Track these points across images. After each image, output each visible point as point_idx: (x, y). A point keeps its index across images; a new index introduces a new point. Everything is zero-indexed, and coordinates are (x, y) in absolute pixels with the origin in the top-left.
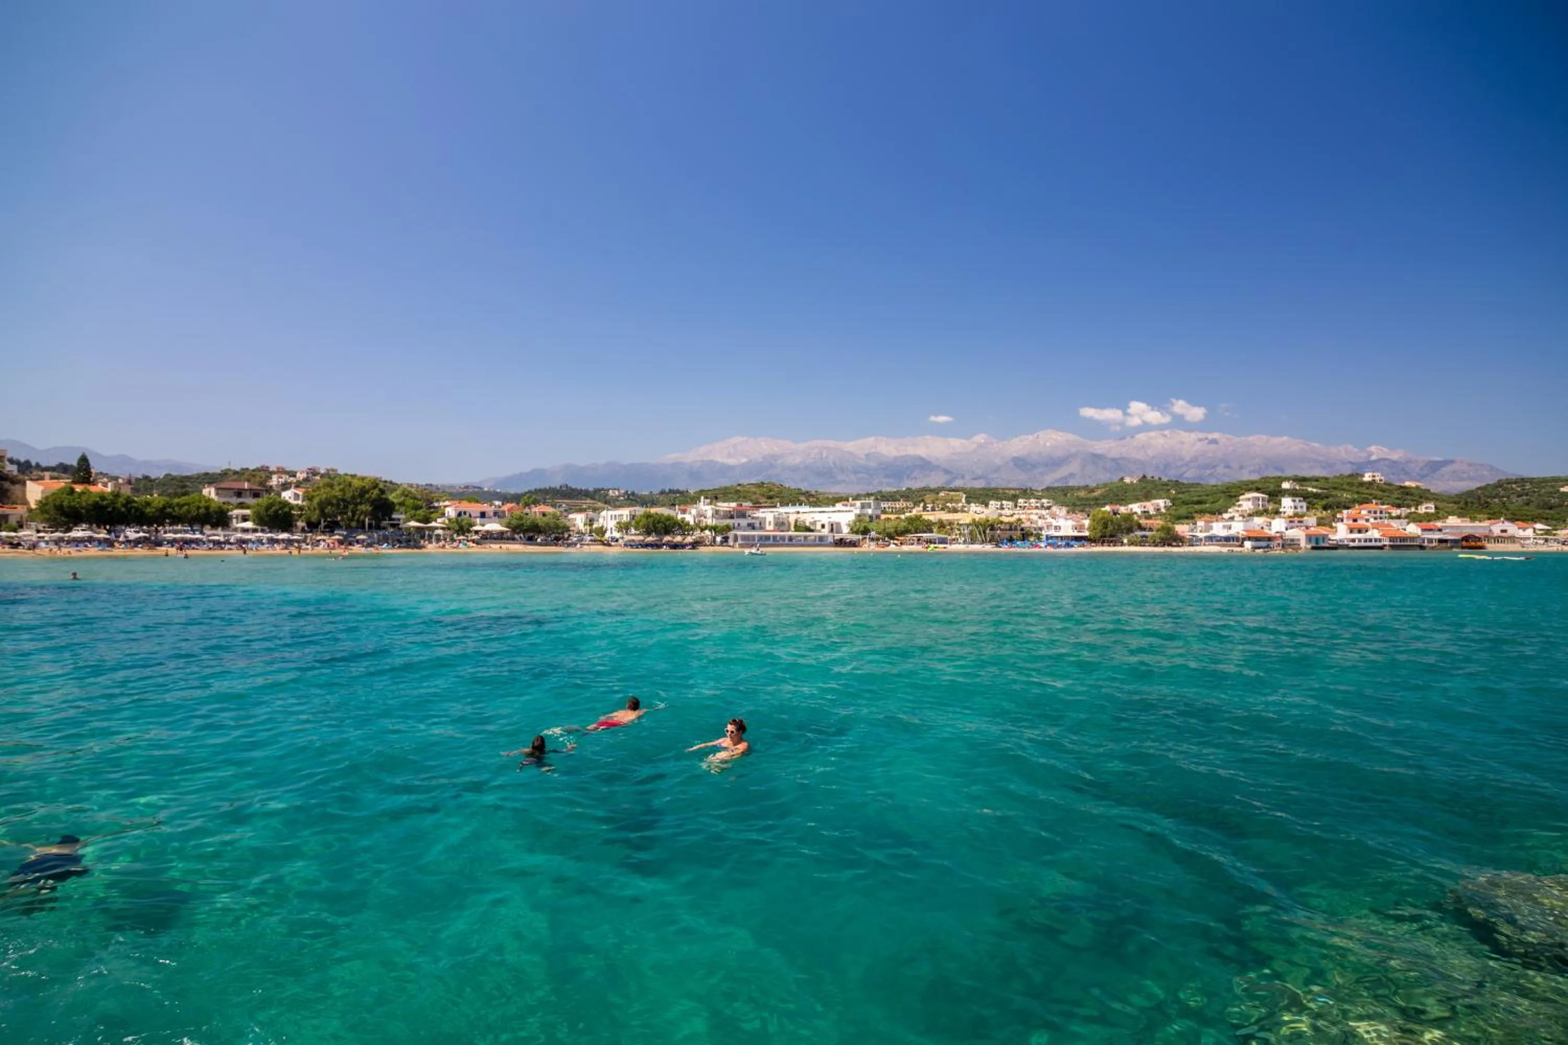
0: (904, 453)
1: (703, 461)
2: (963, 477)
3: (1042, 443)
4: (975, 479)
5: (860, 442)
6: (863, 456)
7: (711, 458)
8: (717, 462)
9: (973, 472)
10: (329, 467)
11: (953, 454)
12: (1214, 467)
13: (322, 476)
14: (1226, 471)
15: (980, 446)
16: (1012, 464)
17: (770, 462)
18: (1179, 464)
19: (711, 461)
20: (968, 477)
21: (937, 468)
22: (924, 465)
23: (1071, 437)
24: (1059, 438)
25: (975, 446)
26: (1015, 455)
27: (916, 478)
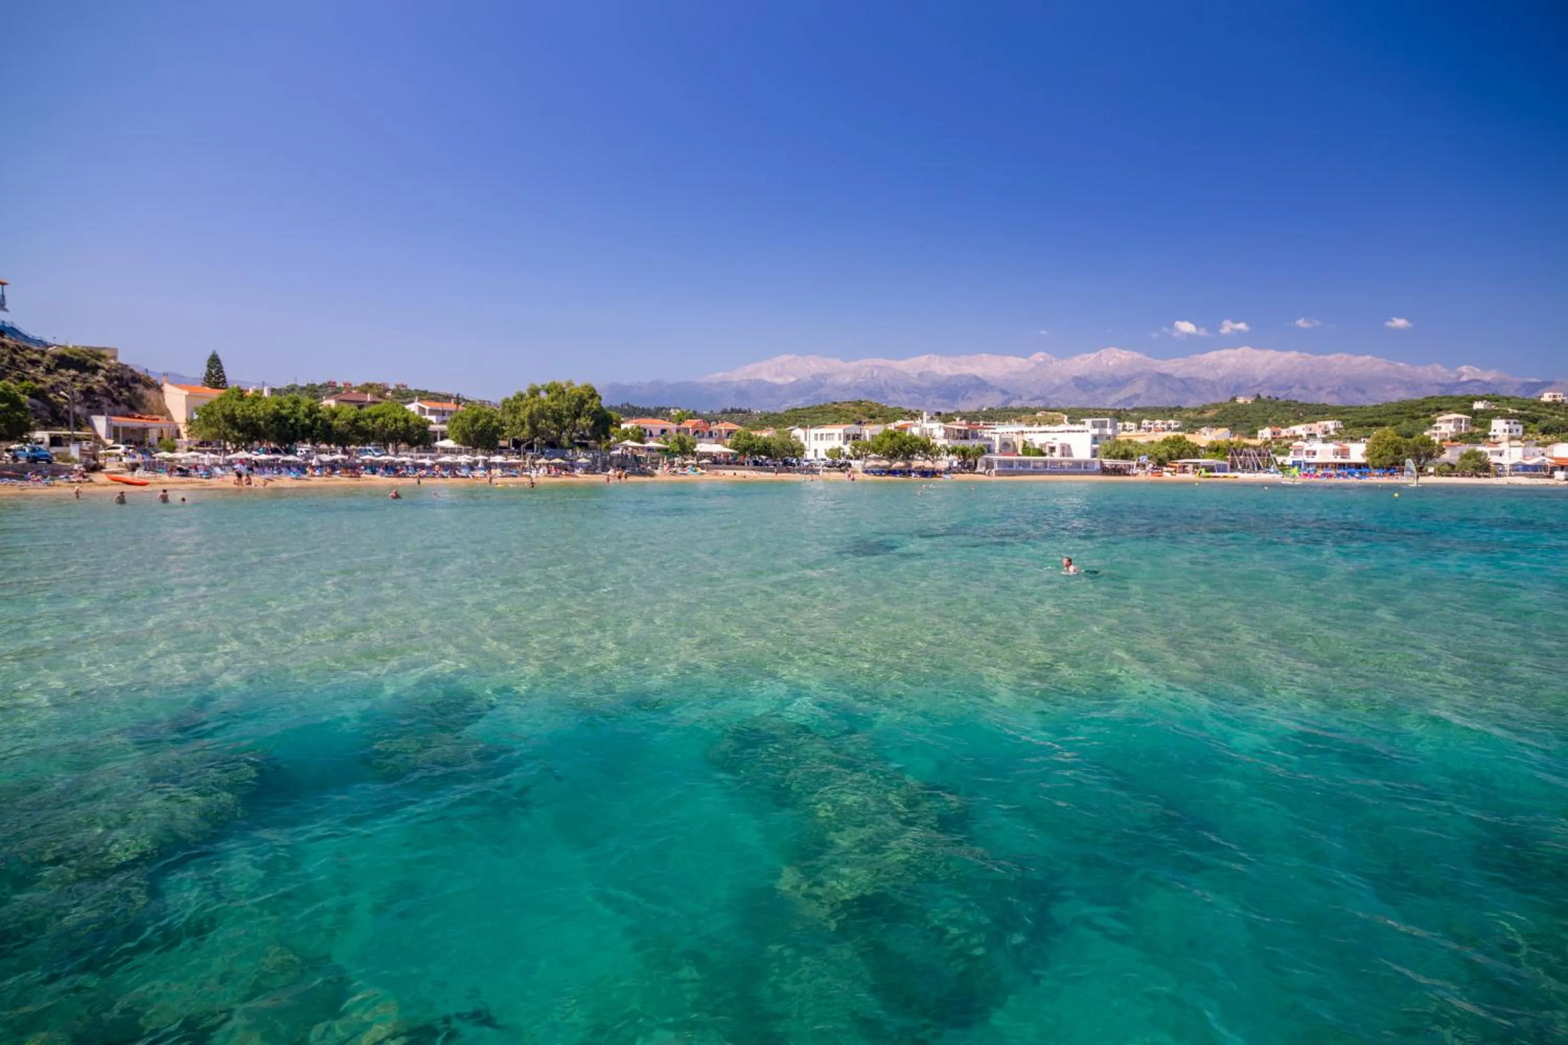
0: (956, 373)
1: (750, 380)
2: (1020, 398)
3: (1104, 361)
4: (1032, 400)
5: (913, 360)
6: (916, 376)
7: (758, 377)
8: (765, 382)
9: (1031, 392)
10: (399, 383)
11: (1010, 373)
12: (1290, 388)
13: (393, 392)
14: (1302, 391)
15: (1038, 364)
16: (1072, 384)
17: (818, 382)
18: (1251, 384)
19: (759, 380)
20: (1026, 398)
21: (992, 388)
22: (981, 385)
23: (1137, 356)
24: (1123, 357)
25: (1033, 365)
26: (1076, 374)
27: (970, 398)
